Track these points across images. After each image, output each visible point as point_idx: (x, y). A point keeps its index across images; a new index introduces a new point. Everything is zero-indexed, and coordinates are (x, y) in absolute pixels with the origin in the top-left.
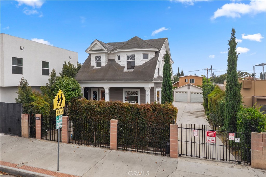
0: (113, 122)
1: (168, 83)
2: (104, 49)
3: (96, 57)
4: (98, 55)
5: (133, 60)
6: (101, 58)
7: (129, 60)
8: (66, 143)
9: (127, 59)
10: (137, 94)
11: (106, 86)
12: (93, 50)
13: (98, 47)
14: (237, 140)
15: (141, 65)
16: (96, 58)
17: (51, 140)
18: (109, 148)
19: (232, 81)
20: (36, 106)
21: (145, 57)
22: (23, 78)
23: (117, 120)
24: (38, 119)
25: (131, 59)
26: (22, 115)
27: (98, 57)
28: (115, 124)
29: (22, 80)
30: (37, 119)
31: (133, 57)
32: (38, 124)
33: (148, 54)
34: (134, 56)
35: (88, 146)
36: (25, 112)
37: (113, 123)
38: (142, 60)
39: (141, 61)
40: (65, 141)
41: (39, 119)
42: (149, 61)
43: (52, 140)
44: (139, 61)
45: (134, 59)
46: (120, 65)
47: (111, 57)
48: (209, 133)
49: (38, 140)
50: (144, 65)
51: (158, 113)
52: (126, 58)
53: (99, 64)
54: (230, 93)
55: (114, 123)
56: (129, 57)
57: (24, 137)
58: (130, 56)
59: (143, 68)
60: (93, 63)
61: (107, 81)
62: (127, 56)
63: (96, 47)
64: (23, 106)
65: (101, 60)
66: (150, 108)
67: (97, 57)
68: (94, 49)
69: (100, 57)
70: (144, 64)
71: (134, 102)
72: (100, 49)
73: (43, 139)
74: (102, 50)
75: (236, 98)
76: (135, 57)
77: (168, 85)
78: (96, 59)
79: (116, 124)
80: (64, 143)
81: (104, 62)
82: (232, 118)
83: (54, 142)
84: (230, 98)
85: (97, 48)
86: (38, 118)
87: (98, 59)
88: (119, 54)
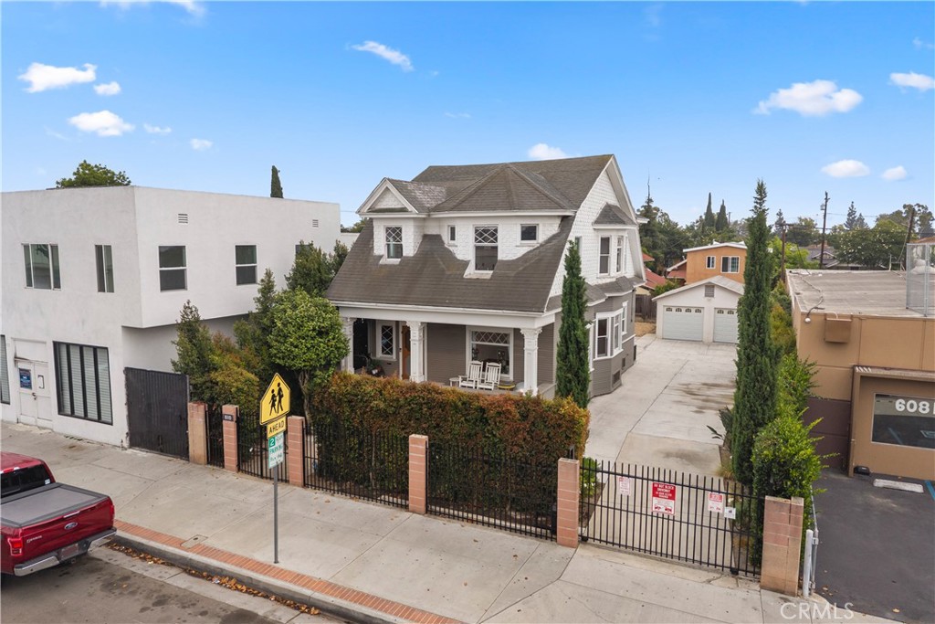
0: (416, 441)
1: (572, 333)
2: (410, 207)
3: (388, 229)
4: (394, 224)
5: (492, 242)
6: (401, 231)
7: (480, 242)
8: (299, 486)
9: (476, 239)
10: (506, 342)
11: (416, 318)
12: (383, 205)
13: (393, 199)
14: (730, 512)
15: (514, 258)
16: (387, 231)
17: (262, 477)
18: (406, 507)
20: (223, 383)
21: (529, 233)
22: (188, 303)
23: (427, 437)
24: (229, 420)
25: (485, 239)
26: (189, 404)
27: (394, 230)
28: (421, 447)
29: (185, 308)
30: (227, 420)
31: (493, 234)
32: (229, 433)
33: (538, 226)
34: (496, 230)
35: (352, 498)
36: (197, 395)
37: (415, 443)
38: (518, 244)
39: (517, 246)
40: (296, 482)
41: (232, 420)
42: (541, 245)
44: (511, 247)
45: (496, 239)
46: (457, 255)
47: (432, 230)
48: (659, 489)
49: (230, 473)
50: (524, 258)
51: (533, 424)
52: (472, 235)
53: (398, 251)
54: (747, 371)
55: (418, 445)
56: (480, 234)
57: (196, 462)
58: (486, 231)
59: (521, 268)
60: (380, 245)
61: (417, 306)
62: (476, 231)
63: (387, 199)
64: (190, 382)
65: (401, 239)
67: (389, 228)
69: (398, 228)
70: (524, 255)
71: (497, 364)
72: (400, 206)
73: (242, 471)
74: (403, 210)
75: (761, 387)
76: (499, 235)
77: (572, 339)
78: (389, 235)
79: (423, 447)
80: (294, 485)
81: (410, 246)
82: (747, 442)
83: (268, 480)
84: (745, 386)
85: (389, 203)
86: (230, 418)
87: (395, 233)
88: (453, 224)
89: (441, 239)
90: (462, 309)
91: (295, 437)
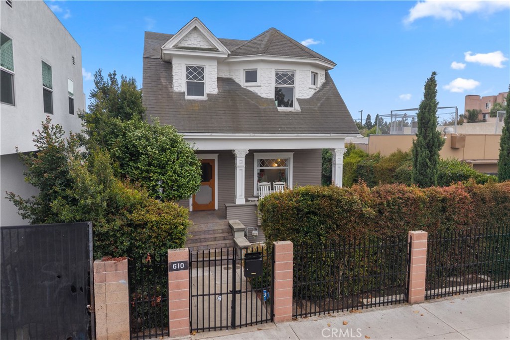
2: (221, 48)
4: (196, 63)
5: (290, 84)
6: (203, 70)
7: (280, 83)
8: (288, 320)
9: (277, 81)
12: (180, 45)
13: (199, 39)
15: (308, 97)
16: (187, 69)
17: (234, 326)
24: (180, 269)
25: (285, 82)
27: (195, 69)
28: (424, 241)
30: (177, 270)
31: (291, 78)
32: (178, 287)
33: (317, 73)
34: (293, 75)
37: (419, 239)
39: (310, 88)
40: (284, 317)
41: (185, 268)
42: (321, 89)
43: (237, 323)
44: (304, 88)
45: (293, 82)
46: (259, 94)
47: (223, 73)
52: (273, 78)
53: (196, 87)
56: (279, 77)
58: (285, 75)
59: (319, 104)
60: (180, 83)
61: (253, 135)
62: (277, 74)
63: (192, 39)
65: (203, 78)
66: (466, 194)
67: (191, 67)
68: (186, 46)
69: (200, 68)
70: (313, 96)
73: (198, 330)
76: (297, 78)
78: (190, 73)
80: (282, 321)
81: (211, 87)
85: (195, 43)
86: (182, 265)
87: (195, 75)
88: (251, 67)
89: (234, 81)
90: (296, 135)
91: (285, 266)
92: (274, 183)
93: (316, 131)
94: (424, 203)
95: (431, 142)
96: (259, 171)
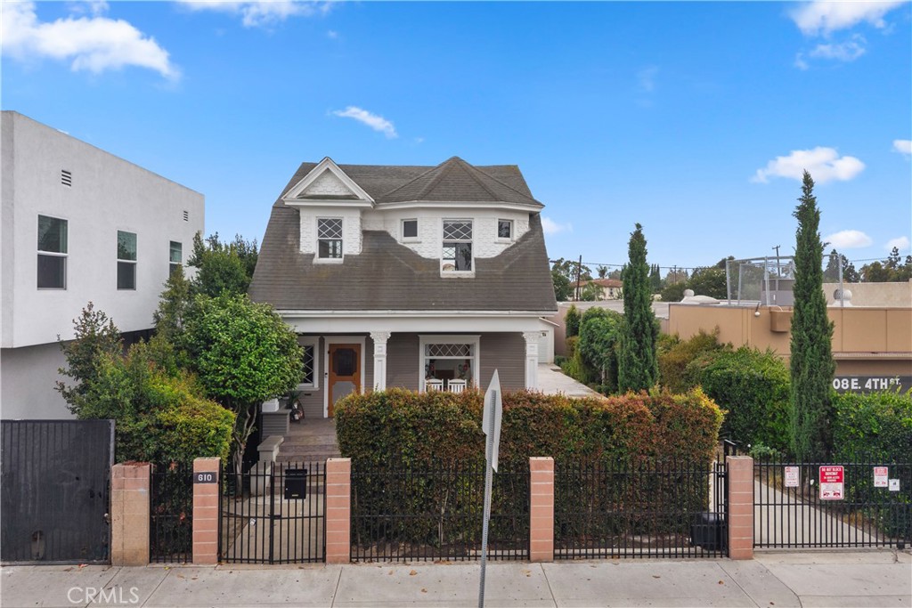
0: (540, 466)
1: (647, 324)
2: (362, 194)
3: (320, 222)
4: (331, 215)
5: (465, 238)
6: (340, 224)
7: (450, 238)
8: (343, 562)
9: (445, 235)
12: (311, 193)
13: (334, 184)
14: (895, 484)
15: (494, 256)
16: (320, 224)
17: (271, 561)
18: (528, 558)
19: (815, 317)
20: (188, 425)
21: (504, 230)
23: (550, 459)
24: (207, 482)
25: (458, 236)
26: (115, 468)
27: (330, 223)
28: (547, 472)
29: (86, 314)
30: (203, 482)
31: (467, 229)
32: (203, 502)
33: (512, 221)
34: (470, 225)
35: (436, 562)
36: (130, 451)
37: (540, 469)
38: (497, 241)
39: (496, 243)
40: (338, 558)
41: (213, 481)
42: (517, 243)
43: (276, 557)
44: (487, 243)
45: (470, 235)
46: (419, 253)
47: (376, 225)
48: (827, 474)
49: (209, 568)
50: (504, 255)
52: (440, 230)
54: (812, 351)
56: (450, 229)
58: (457, 226)
59: (507, 267)
60: (309, 241)
61: (393, 312)
62: (445, 226)
64: (116, 431)
65: (340, 234)
66: (645, 408)
67: (324, 221)
68: (317, 193)
69: (336, 221)
70: (503, 253)
71: (461, 381)
72: (343, 193)
73: (228, 560)
74: (352, 197)
75: (826, 365)
76: (475, 230)
77: (648, 330)
78: (324, 228)
79: (551, 472)
80: (336, 562)
81: (351, 243)
84: (811, 366)
85: (329, 189)
86: (209, 477)
87: (330, 229)
88: (410, 217)
89: (390, 236)
90: (456, 312)
91: (339, 490)
92: (449, 381)
93: (489, 306)
94: (571, 416)
95: (640, 328)
96: (428, 362)
